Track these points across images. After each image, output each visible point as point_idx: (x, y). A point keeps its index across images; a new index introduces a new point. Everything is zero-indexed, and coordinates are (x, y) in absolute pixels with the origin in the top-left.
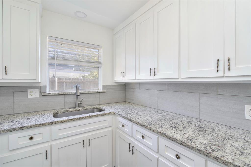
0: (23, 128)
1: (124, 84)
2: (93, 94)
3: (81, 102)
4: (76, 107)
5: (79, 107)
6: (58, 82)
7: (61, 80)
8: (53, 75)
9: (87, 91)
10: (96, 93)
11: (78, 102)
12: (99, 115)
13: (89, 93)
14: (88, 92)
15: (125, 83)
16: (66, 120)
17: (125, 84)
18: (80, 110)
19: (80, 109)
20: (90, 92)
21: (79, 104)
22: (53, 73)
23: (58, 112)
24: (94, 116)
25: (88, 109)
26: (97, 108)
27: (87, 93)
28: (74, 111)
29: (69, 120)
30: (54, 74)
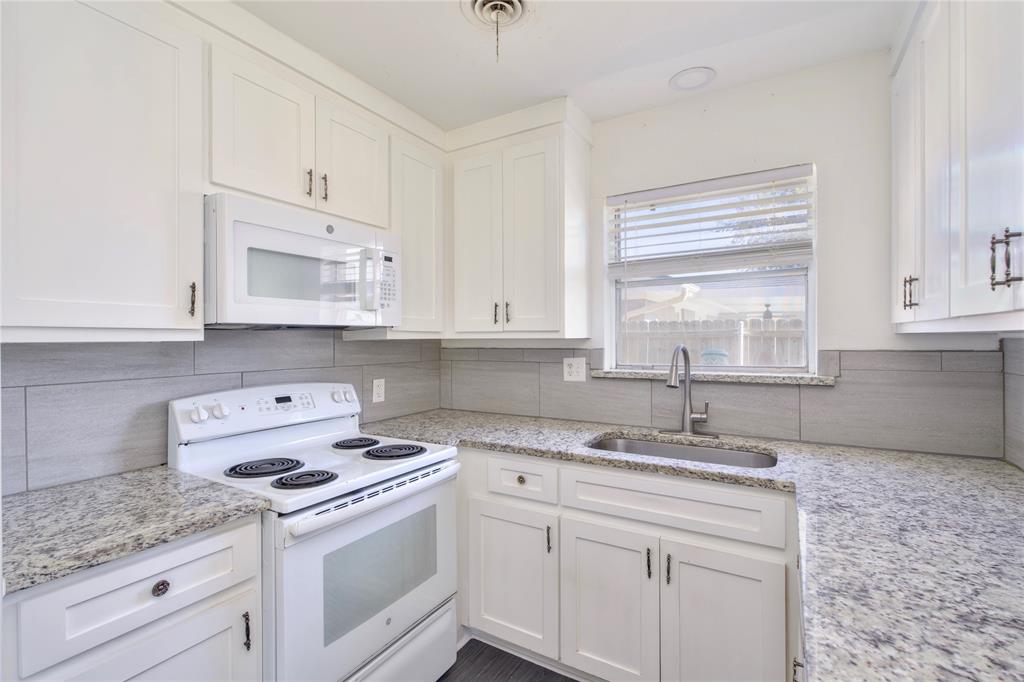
0: (508, 450)
1: (995, 346)
2: (763, 388)
3: (705, 416)
4: (683, 430)
5: (695, 432)
6: (751, 337)
7: (759, 327)
8: (765, 309)
9: (731, 374)
10: (776, 385)
11: (692, 412)
12: (713, 474)
13: (740, 383)
14: (739, 377)
15: (1001, 341)
16: (595, 459)
17: (1001, 349)
18: (692, 444)
19: (697, 439)
20: (748, 380)
21: (694, 422)
22: (767, 302)
23: (623, 434)
24: (687, 473)
25: (727, 447)
26: (766, 452)
27: (732, 383)
28: (672, 442)
29: (603, 460)
30: (768, 306)
